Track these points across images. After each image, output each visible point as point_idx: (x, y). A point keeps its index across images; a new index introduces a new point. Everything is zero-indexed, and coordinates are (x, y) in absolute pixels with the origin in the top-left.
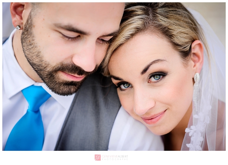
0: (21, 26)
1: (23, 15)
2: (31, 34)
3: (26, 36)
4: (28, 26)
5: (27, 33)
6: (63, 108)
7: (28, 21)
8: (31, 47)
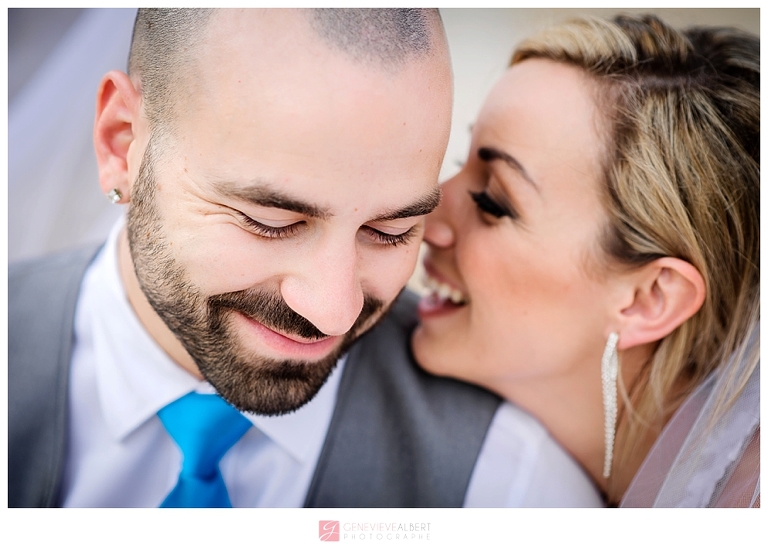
0: (125, 193)
1: (129, 156)
2: (152, 211)
3: (139, 219)
4: (142, 188)
5: (141, 210)
6: (296, 463)
7: (142, 171)
8: (151, 252)
